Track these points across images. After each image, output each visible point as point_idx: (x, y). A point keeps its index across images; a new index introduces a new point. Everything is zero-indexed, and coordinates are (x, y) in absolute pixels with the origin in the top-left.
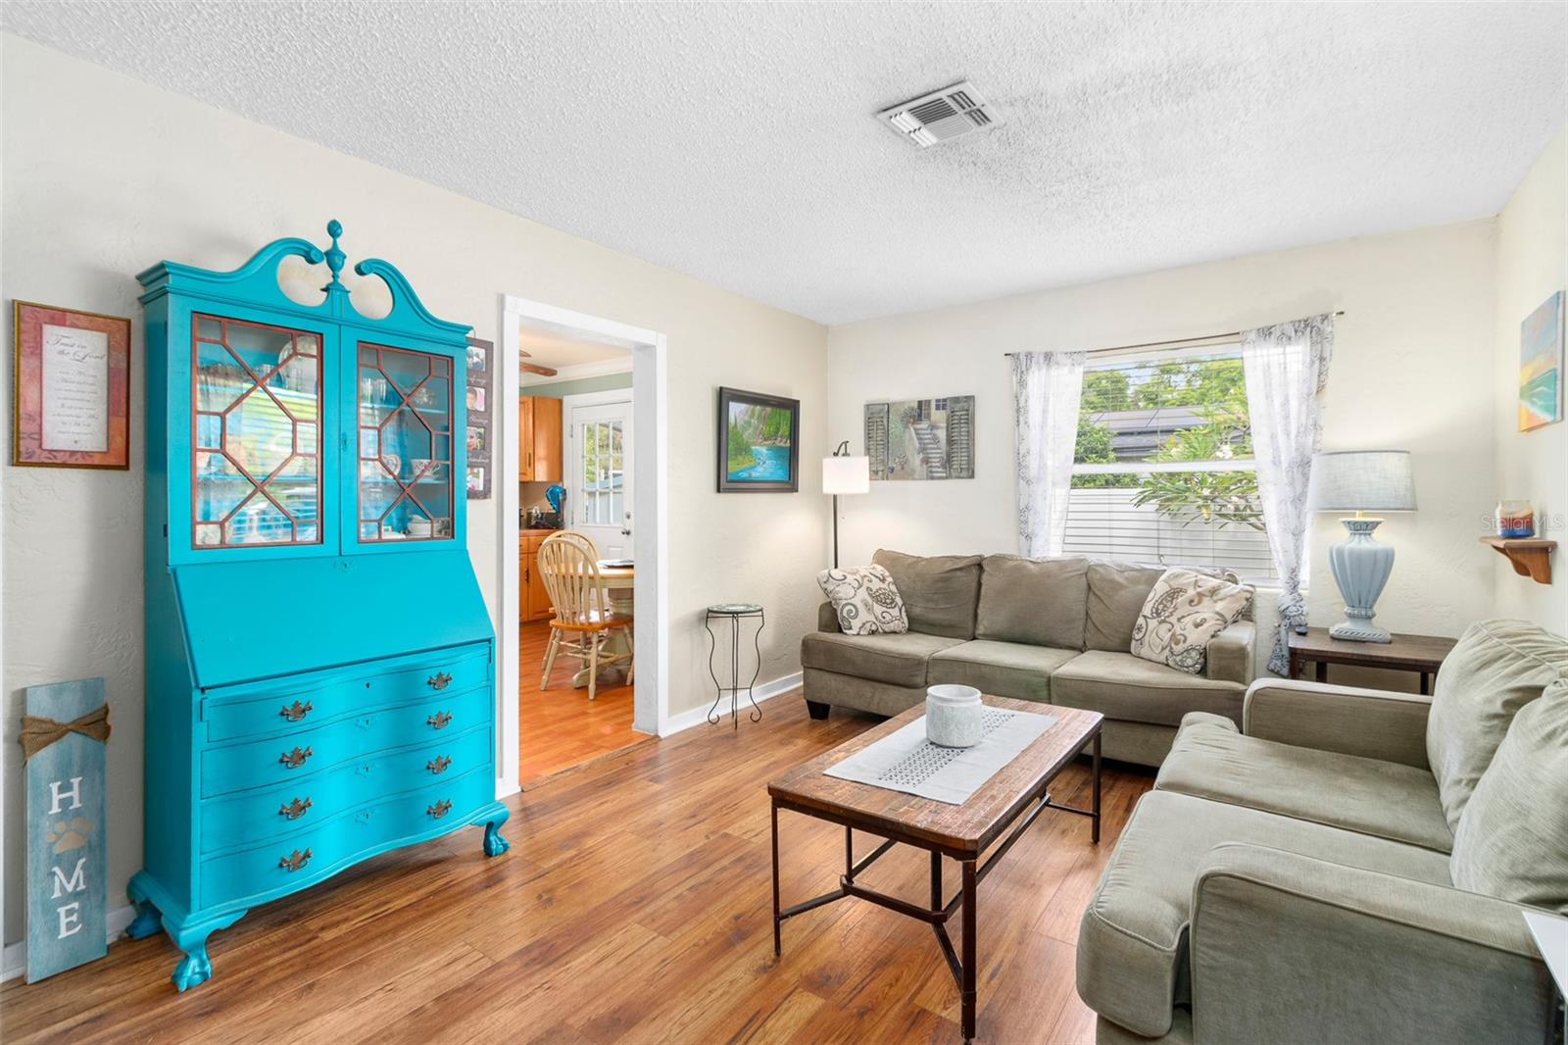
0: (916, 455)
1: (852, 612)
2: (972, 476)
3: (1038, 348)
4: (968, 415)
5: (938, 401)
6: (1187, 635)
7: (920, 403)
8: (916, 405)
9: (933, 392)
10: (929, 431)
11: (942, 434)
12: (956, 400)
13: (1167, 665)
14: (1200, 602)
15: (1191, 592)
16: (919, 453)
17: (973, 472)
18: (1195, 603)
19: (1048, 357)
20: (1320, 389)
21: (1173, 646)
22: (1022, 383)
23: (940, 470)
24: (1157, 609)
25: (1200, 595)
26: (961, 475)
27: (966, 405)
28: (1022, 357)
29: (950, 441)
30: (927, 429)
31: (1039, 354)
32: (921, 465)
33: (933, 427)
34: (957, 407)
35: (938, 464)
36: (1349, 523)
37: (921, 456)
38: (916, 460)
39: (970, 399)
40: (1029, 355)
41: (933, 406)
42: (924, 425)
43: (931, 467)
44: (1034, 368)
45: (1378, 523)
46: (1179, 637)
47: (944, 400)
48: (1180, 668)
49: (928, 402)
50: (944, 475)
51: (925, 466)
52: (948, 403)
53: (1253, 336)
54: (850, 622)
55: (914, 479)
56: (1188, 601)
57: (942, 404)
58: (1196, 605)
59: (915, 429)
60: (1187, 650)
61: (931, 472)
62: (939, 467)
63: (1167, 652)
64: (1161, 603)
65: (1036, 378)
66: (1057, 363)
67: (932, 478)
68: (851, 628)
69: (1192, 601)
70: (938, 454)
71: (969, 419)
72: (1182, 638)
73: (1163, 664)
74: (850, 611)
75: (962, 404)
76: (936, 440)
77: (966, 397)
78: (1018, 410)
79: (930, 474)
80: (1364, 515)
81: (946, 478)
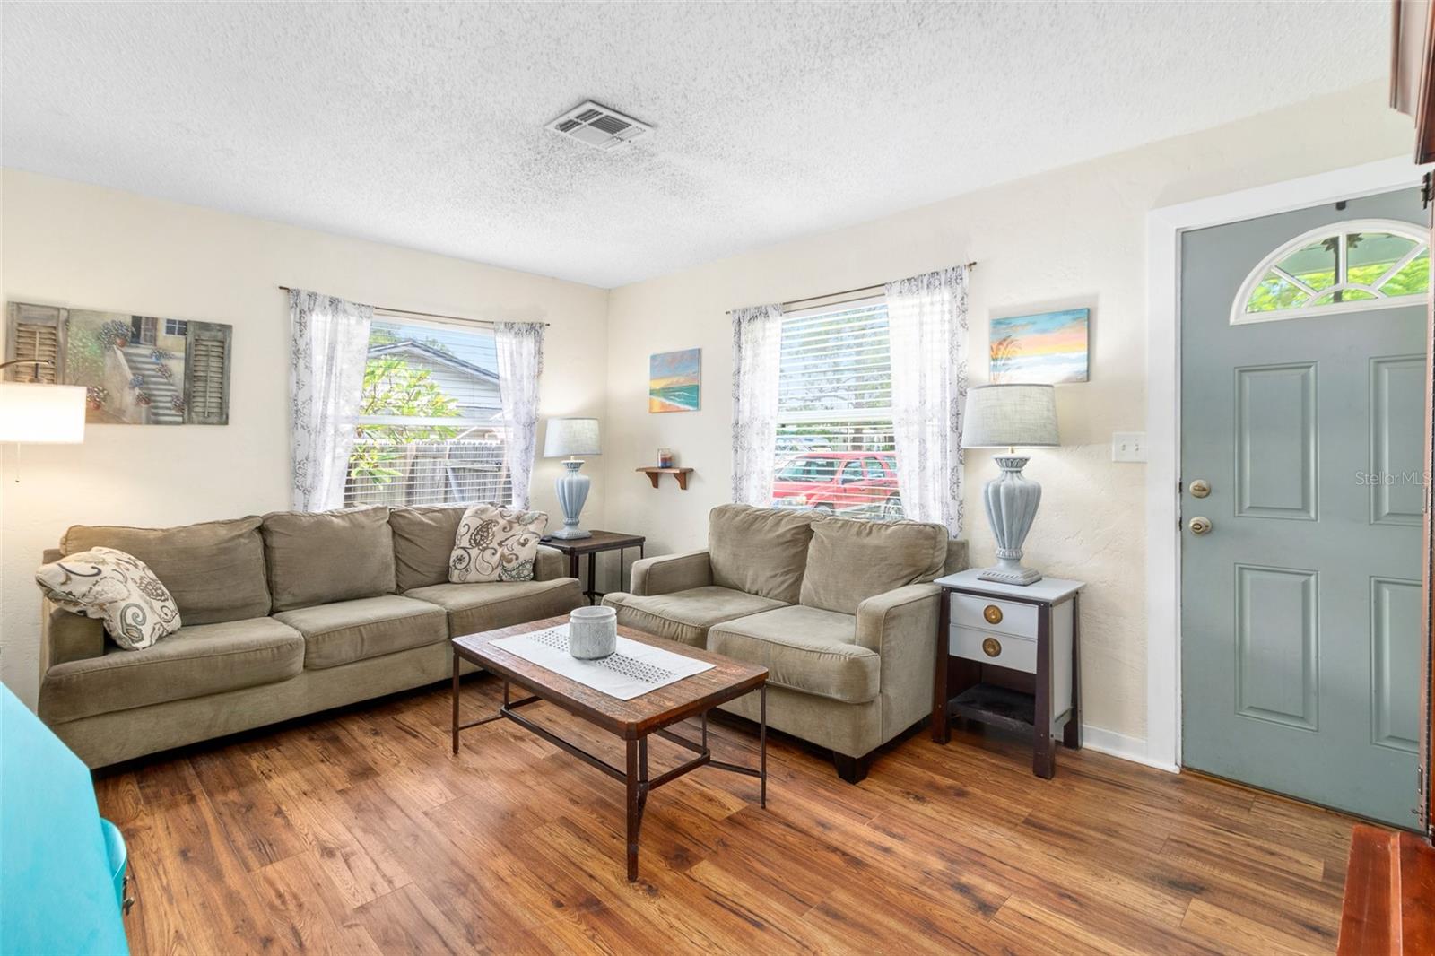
0: (127, 389)
1: (138, 616)
2: (226, 423)
3: (324, 291)
4: (223, 347)
5: (169, 321)
6: (518, 553)
7: (137, 320)
8: (129, 321)
9: (162, 308)
10: (154, 359)
11: (177, 367)
12: (205, 326)
13: (502, 581)
14: (511, 528)
15: (502, 522)
16: (132, 388)
17: (227, 417)
18: (508, 529)
19: (334, 302)
20: (540, 372)
21: (505, 564)
22: (302, 325)
23: (173, 412)
24: (475, 540)
25: (510, 522)
26: (210, 420)
27: (220, 335)
28: (303, 296)
29: (190, 376)
30: (151, 356)
31: (324, 297)
32: (137, 404)
33: (161, 355)
34: (206, 335)
35: (169, 405)
36: (567, 464)
37: (137, 391)
38: (129, 397)
39: (225, 329)
40: (312, 296)
41: (162, 327)
42: (143, 350)
43: (157, 408)
44: (317, 309)
45: (581, 464)
46: (510, 557)
47: (185, 323)
48: (518, 579)
49: (153, 322)
50: (180, 419)
51: (144, 406)
52: (191, 328)
53: (502, 326)
54: (140, 630)
55: (124, 423)
56: (501, 529)
57: (179, 328)
58: (510, 530)
59: (125, 354)
60: (522, 565)
61: (156, 414)
62: (170, 409)
63: (499, 570)
64: (478, 534)
65: (319, 323)
66: (345, 312)
67: (158, 423)
68: (142, 639)
69: (505, 528)
70: (166, 393)
71: (223, 352)
72: (514, 557)
73: (497, 581)
74: (135, 615)
75: (213, 333)
76: (166, 373)
77: (220, 325)
78: (296, 352)
79: (153, 417)
80: (575, 459)
81: (183, 423)
